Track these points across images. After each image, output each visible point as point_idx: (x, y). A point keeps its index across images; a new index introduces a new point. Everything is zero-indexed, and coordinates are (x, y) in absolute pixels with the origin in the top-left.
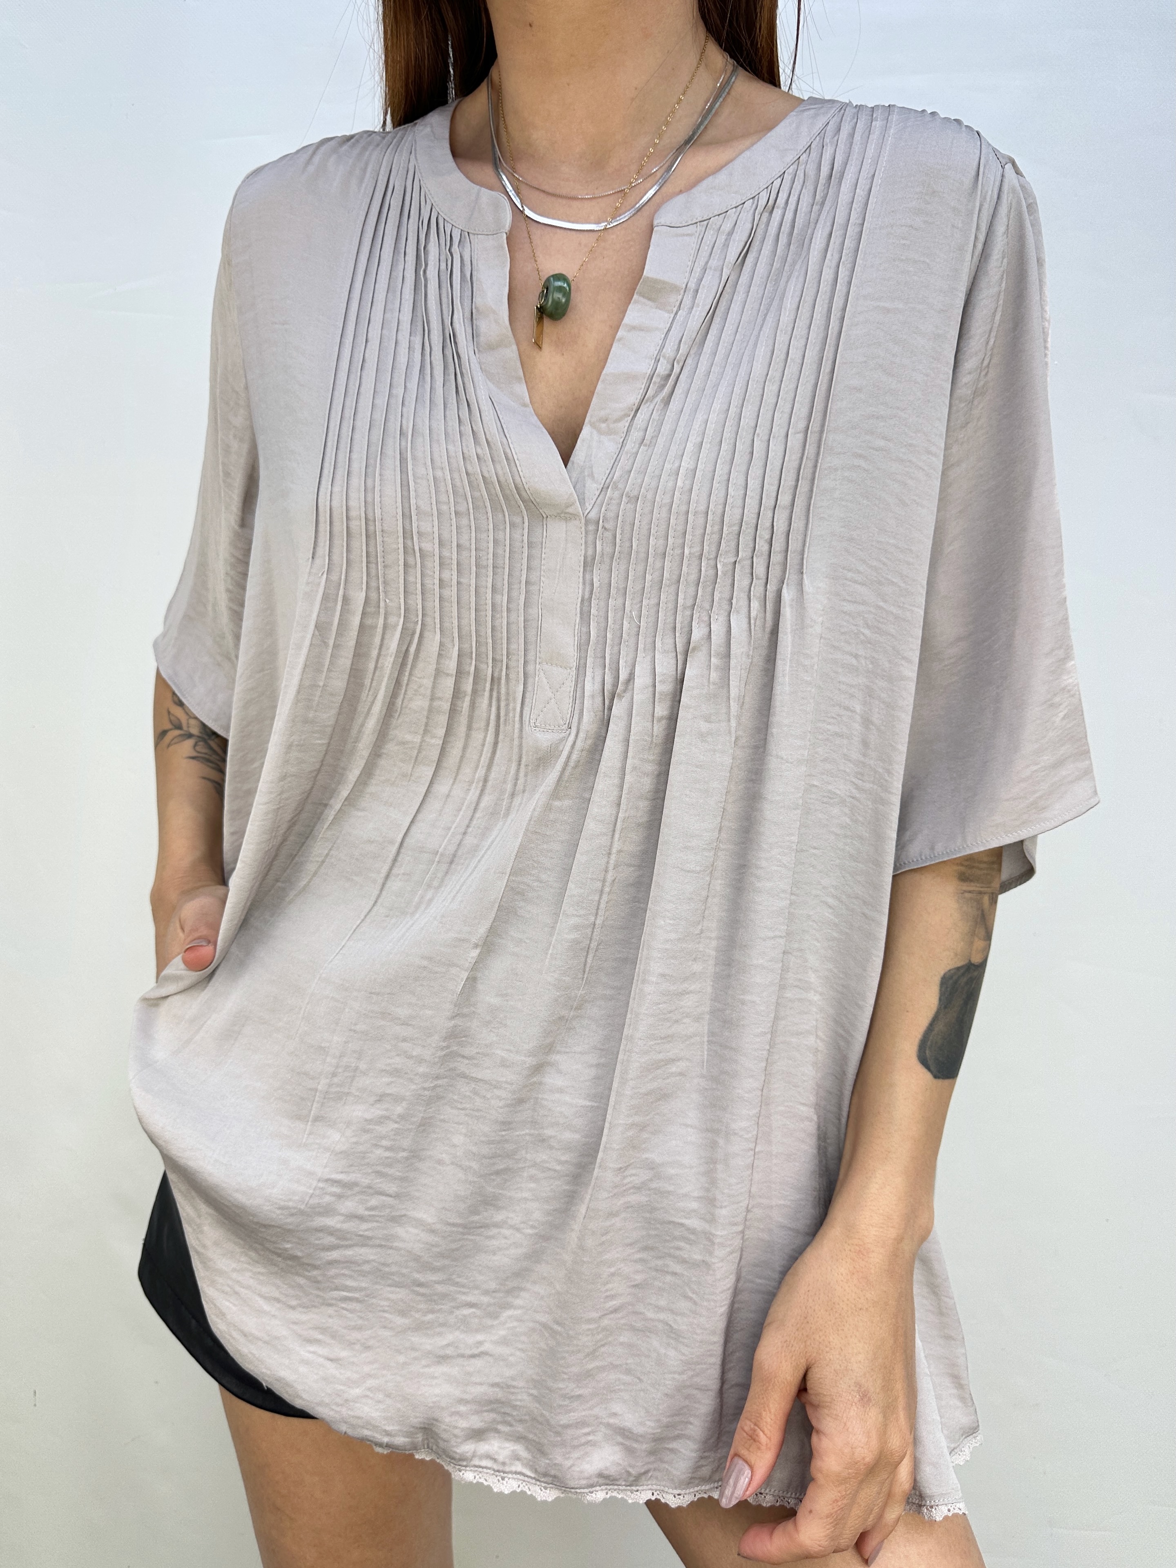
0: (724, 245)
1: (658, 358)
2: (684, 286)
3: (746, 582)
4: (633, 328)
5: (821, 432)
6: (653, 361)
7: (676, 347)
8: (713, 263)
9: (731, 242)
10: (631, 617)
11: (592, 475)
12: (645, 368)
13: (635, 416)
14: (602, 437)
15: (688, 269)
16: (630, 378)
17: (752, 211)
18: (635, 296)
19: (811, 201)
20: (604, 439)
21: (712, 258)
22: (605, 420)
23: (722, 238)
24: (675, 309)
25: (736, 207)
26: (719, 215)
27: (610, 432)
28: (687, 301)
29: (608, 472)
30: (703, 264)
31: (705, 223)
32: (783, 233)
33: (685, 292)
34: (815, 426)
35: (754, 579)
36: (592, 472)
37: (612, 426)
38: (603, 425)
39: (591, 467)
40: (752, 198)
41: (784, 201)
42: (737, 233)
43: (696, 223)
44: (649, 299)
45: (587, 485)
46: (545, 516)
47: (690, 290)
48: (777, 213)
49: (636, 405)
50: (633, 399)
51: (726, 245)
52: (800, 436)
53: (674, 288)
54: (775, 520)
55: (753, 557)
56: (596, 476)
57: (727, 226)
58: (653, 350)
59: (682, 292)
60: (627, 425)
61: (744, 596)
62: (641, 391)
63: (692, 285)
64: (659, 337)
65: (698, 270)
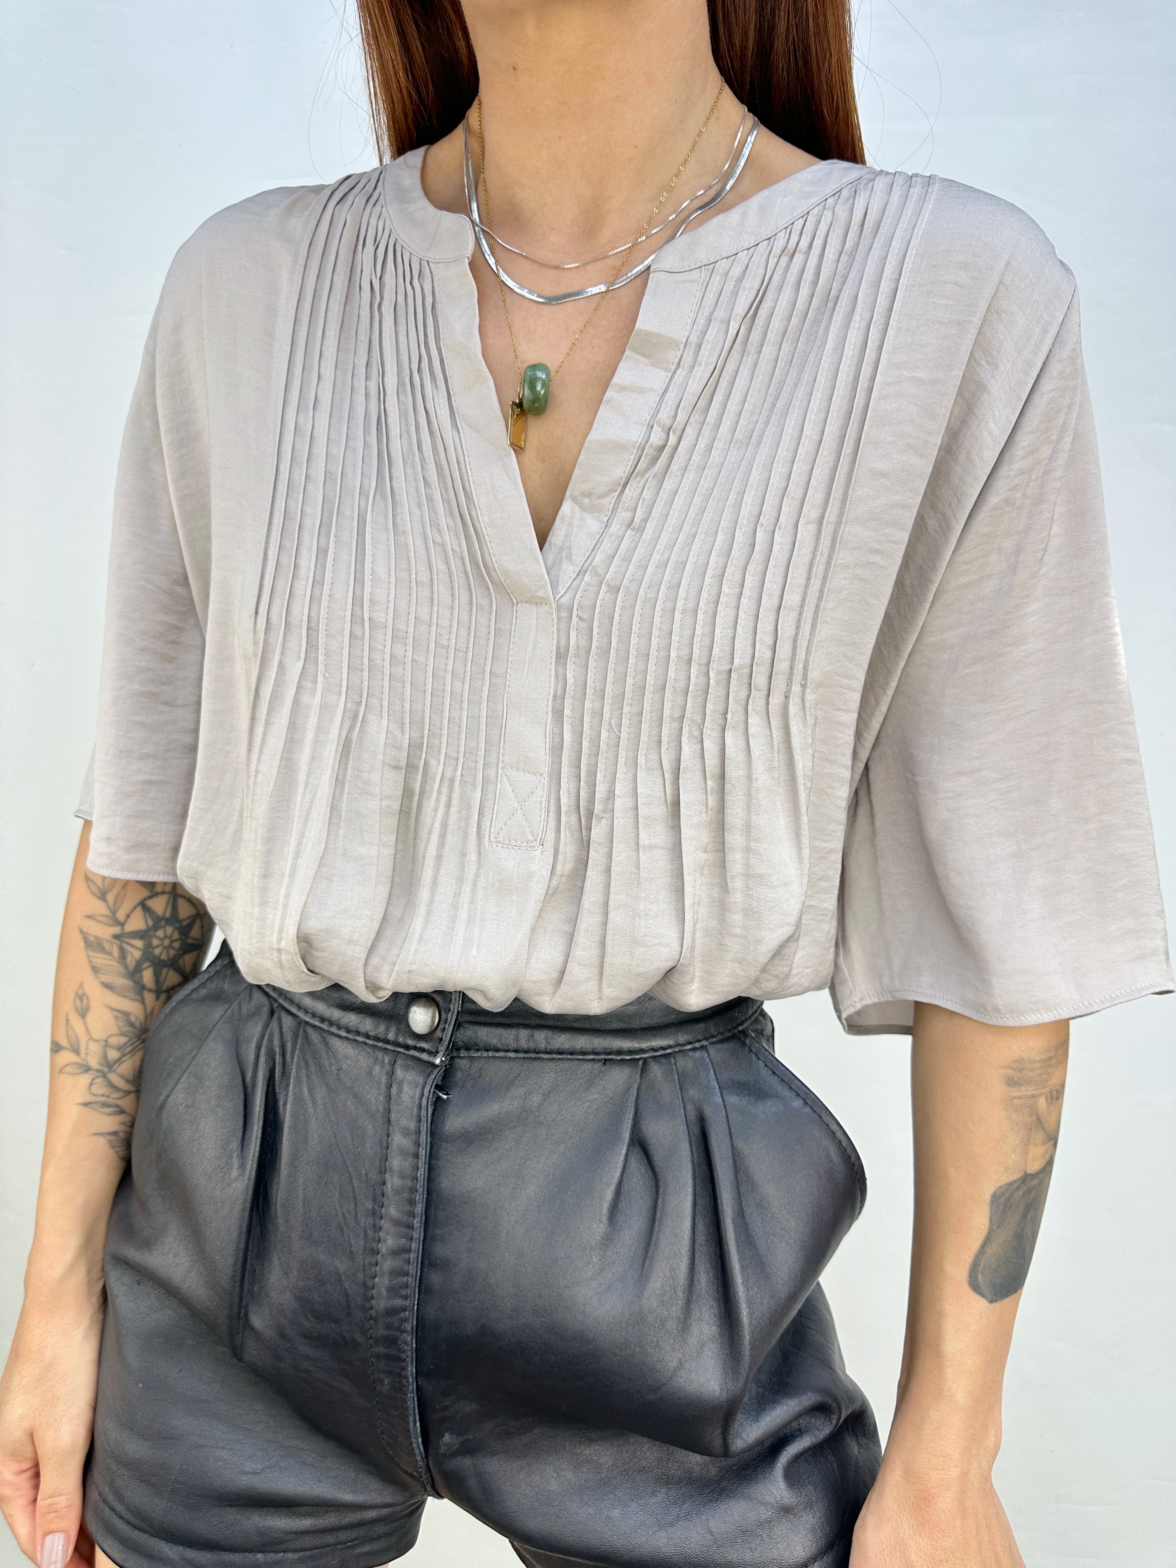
0: (732, 293)
1: (651, 424)
2: (684, 340)
3: (744, 694)
4: (624, 389)
5: (839, 523)
6: (645, 428)
7: (673, 413)
8: (720, 314)
9: (741, 290)
10: (610, 725)
11: (569, 557)
12: (635, 435)
13: (622, 491)
14: (584, 514)
15: (690, 321)
16: (618, 447)
17: (766, 255)
18: (627, 352)
19: (839, 248)
20: (588, 517)
21: (718, 307)
22: (588, 495)
23: (730, 285)
24: (673, 367)
25: (748, 249)
26: (727, 258)
27: (593, 509)
28: (688, 358)
29: (587, 554)
30: (708, 315)
31: (711, 266)
32: (805, 281)
33: (685, 346)
34: (831, 515)
35: (753, 691)
36: (570, 553)
37: (596, 502)
38: (586, 500)
39: (570, 548)
40: (768, 239)
41: (806, 245)
42: (748, 279)
43: (701, 267)
44: (644, 355)
45: (563, 568)
46: (515, 601)
47: (691, 344)
48: (798, 258)
49: (624, 479)
50: (620, 472)
51: (735, 294)
52: (813, 528)
53: (672, 343)
54: (780, 623)
55: (752, 665)
56: (573, 557)
57: (736, 271)
58: (646, 416)
59: (682, 347)
60: (613, 501)
61: (740, 709)
62: (630, 463)
63: (694, 339)
64: (654, 398)
65: (701, 321)
